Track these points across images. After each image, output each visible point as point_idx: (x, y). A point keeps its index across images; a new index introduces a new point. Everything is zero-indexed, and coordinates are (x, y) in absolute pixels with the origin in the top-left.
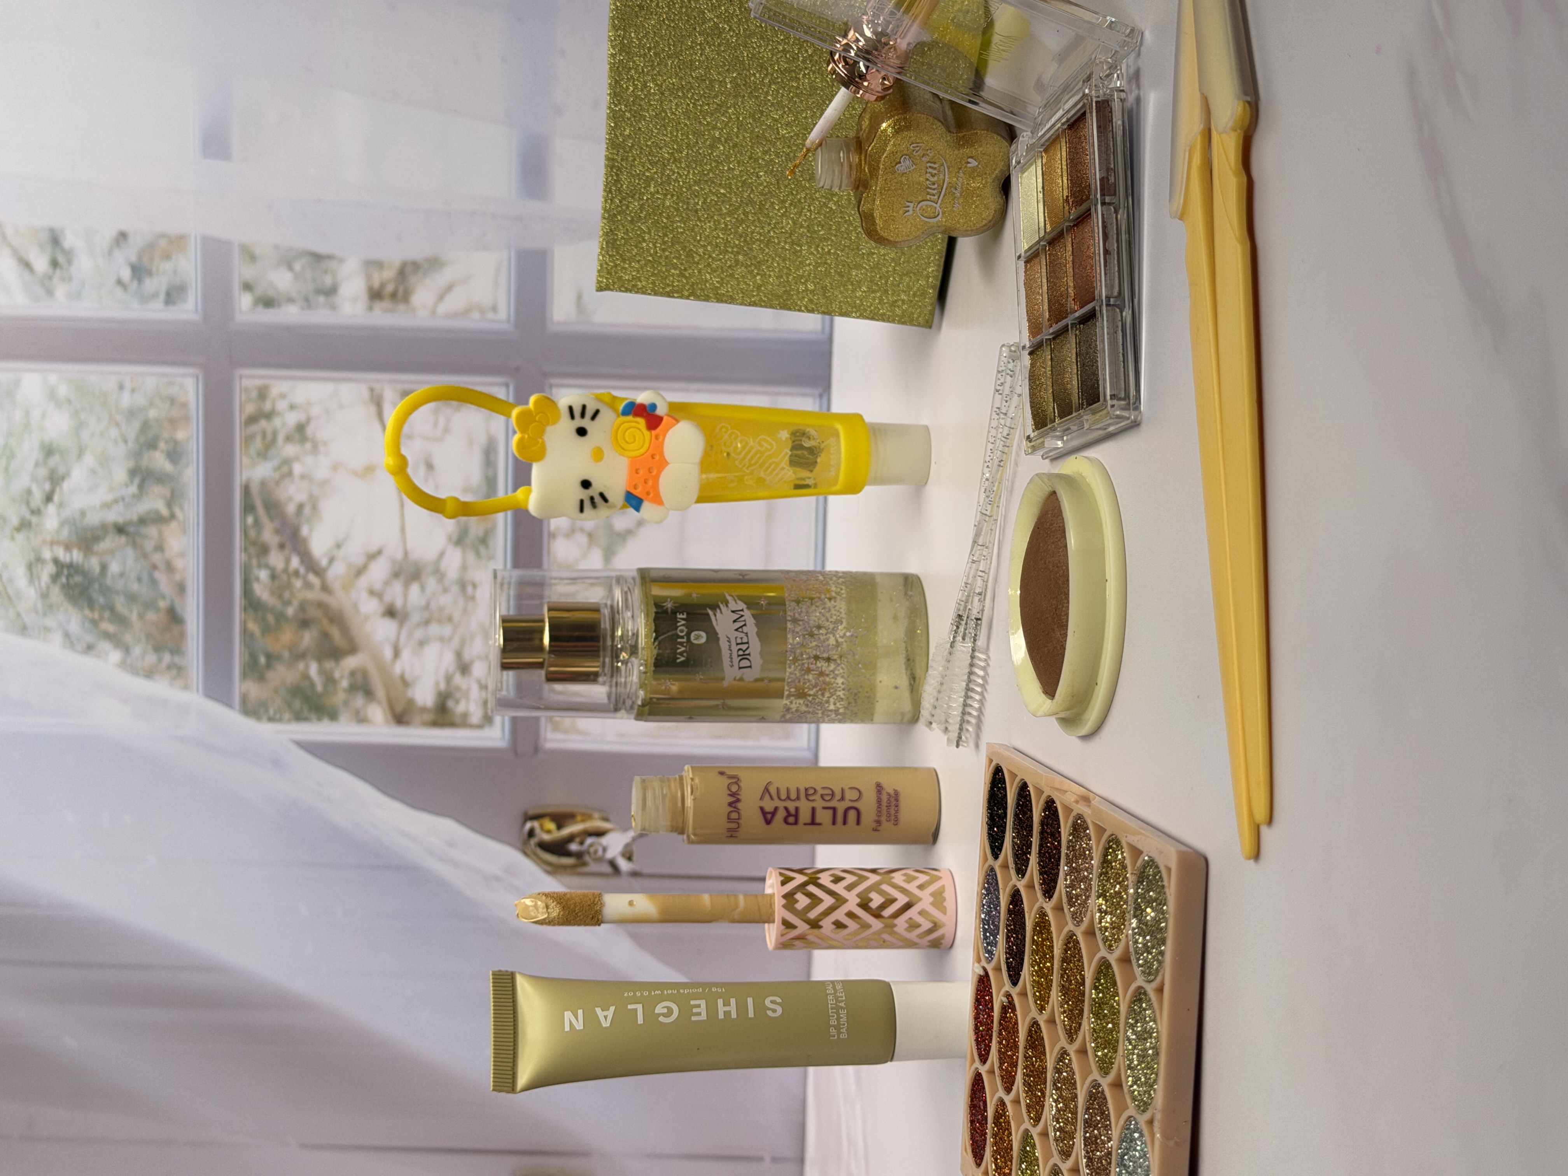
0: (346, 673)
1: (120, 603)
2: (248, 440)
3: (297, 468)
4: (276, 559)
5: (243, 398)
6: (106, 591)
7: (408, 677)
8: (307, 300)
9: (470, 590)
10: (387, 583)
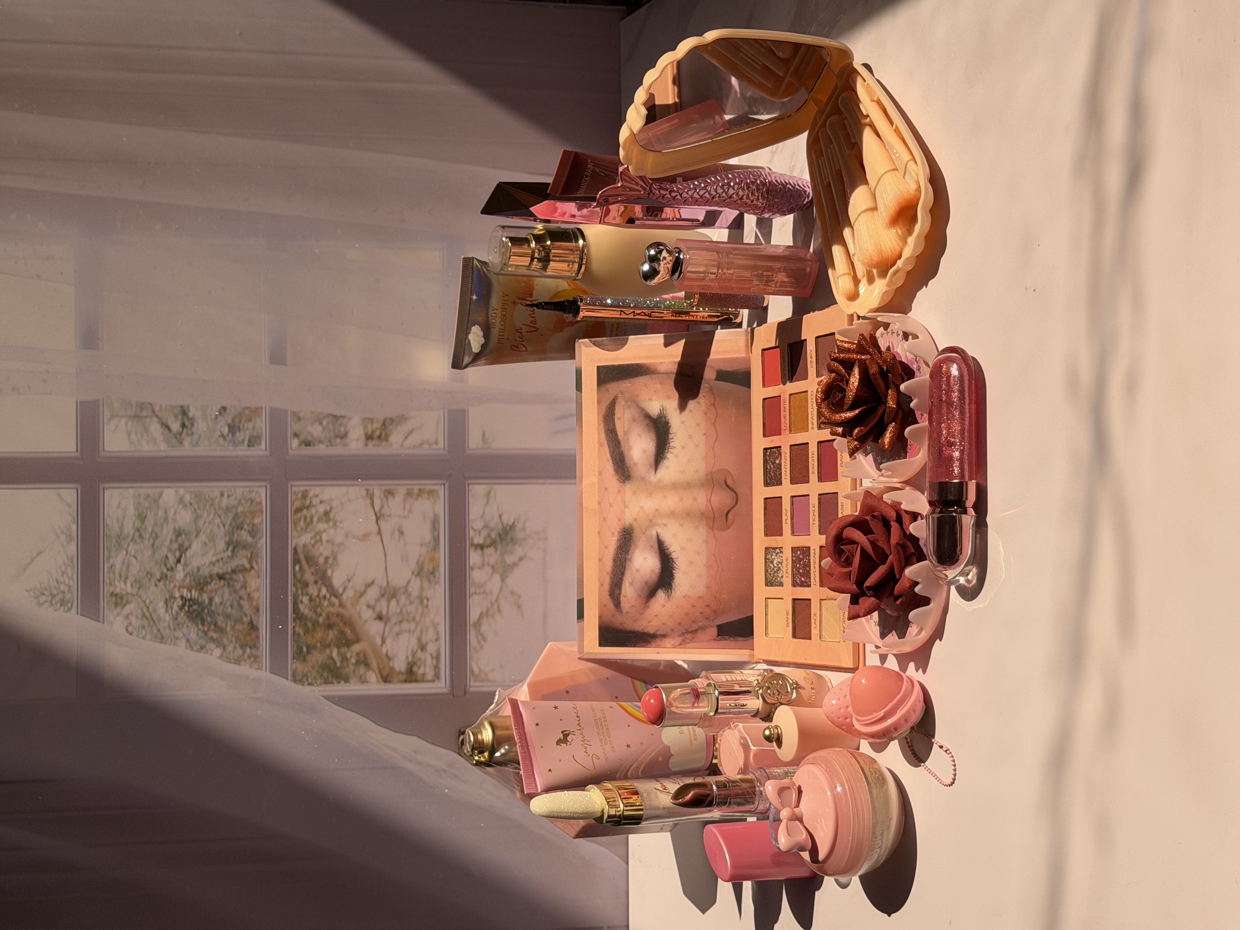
0: (354, 654)
1: (220, 620)
2: (296, 523)
3: (325, 537)
4: (313, 590)
5: (293, 499)
6: (212, 613)
7: (389, 654)
8: (329, 441)
9: (425, 602)
10: (377, 600)
